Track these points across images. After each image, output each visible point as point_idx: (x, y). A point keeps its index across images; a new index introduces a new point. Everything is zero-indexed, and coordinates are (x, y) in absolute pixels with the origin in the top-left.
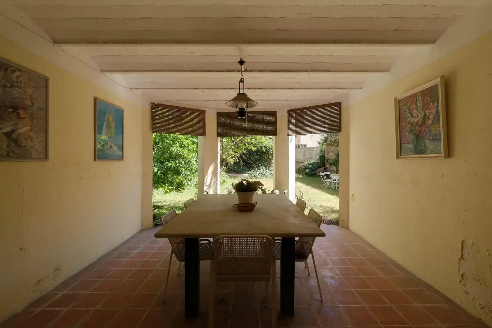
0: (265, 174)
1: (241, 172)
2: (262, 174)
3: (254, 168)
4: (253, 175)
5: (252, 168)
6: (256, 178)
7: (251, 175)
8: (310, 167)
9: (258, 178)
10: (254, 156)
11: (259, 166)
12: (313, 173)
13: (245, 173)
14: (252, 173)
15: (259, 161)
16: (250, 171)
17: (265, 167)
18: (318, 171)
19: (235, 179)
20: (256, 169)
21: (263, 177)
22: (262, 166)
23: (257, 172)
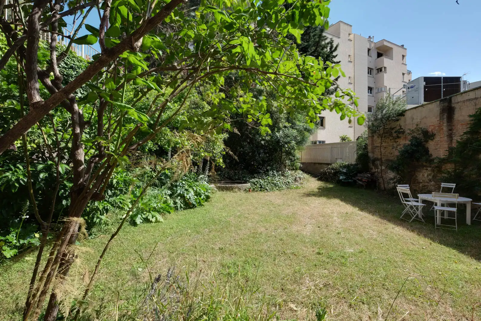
0: (278, 183)
1: (239, 179)
2: (273, 183)
3: (260, 173)
4: (258, 185)
5: (256, 173)
6: (263, 191)
7: (256, 185)
8: (345, 171)
9: (266, 189)
10: (259, 154)
11: (268, 171)
12: (350, 181)
13: (245, 182)
14: (257, 181)
15: (267, 162)
16: (254, 178)
17: (277, 171)
18: (360, 178)
19: (229, 192)
20: (262, 174)
21: (274, 188)
22: (272, 169)
23: (266, 180)
